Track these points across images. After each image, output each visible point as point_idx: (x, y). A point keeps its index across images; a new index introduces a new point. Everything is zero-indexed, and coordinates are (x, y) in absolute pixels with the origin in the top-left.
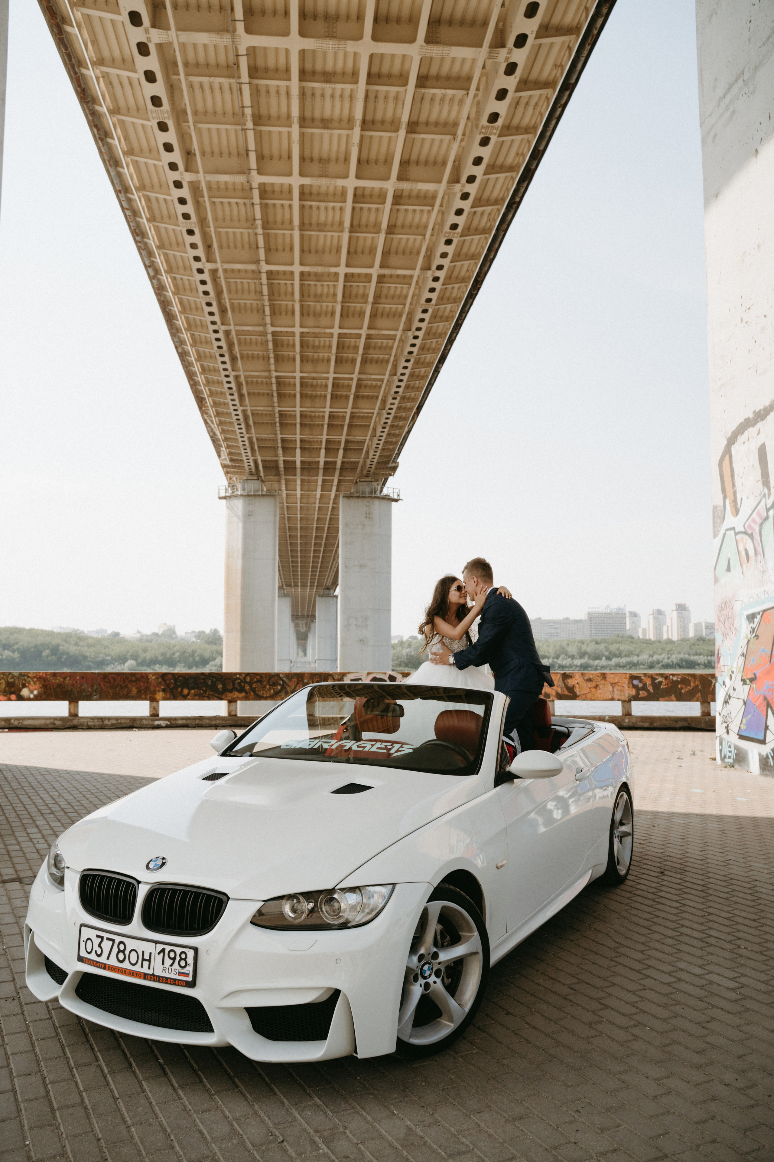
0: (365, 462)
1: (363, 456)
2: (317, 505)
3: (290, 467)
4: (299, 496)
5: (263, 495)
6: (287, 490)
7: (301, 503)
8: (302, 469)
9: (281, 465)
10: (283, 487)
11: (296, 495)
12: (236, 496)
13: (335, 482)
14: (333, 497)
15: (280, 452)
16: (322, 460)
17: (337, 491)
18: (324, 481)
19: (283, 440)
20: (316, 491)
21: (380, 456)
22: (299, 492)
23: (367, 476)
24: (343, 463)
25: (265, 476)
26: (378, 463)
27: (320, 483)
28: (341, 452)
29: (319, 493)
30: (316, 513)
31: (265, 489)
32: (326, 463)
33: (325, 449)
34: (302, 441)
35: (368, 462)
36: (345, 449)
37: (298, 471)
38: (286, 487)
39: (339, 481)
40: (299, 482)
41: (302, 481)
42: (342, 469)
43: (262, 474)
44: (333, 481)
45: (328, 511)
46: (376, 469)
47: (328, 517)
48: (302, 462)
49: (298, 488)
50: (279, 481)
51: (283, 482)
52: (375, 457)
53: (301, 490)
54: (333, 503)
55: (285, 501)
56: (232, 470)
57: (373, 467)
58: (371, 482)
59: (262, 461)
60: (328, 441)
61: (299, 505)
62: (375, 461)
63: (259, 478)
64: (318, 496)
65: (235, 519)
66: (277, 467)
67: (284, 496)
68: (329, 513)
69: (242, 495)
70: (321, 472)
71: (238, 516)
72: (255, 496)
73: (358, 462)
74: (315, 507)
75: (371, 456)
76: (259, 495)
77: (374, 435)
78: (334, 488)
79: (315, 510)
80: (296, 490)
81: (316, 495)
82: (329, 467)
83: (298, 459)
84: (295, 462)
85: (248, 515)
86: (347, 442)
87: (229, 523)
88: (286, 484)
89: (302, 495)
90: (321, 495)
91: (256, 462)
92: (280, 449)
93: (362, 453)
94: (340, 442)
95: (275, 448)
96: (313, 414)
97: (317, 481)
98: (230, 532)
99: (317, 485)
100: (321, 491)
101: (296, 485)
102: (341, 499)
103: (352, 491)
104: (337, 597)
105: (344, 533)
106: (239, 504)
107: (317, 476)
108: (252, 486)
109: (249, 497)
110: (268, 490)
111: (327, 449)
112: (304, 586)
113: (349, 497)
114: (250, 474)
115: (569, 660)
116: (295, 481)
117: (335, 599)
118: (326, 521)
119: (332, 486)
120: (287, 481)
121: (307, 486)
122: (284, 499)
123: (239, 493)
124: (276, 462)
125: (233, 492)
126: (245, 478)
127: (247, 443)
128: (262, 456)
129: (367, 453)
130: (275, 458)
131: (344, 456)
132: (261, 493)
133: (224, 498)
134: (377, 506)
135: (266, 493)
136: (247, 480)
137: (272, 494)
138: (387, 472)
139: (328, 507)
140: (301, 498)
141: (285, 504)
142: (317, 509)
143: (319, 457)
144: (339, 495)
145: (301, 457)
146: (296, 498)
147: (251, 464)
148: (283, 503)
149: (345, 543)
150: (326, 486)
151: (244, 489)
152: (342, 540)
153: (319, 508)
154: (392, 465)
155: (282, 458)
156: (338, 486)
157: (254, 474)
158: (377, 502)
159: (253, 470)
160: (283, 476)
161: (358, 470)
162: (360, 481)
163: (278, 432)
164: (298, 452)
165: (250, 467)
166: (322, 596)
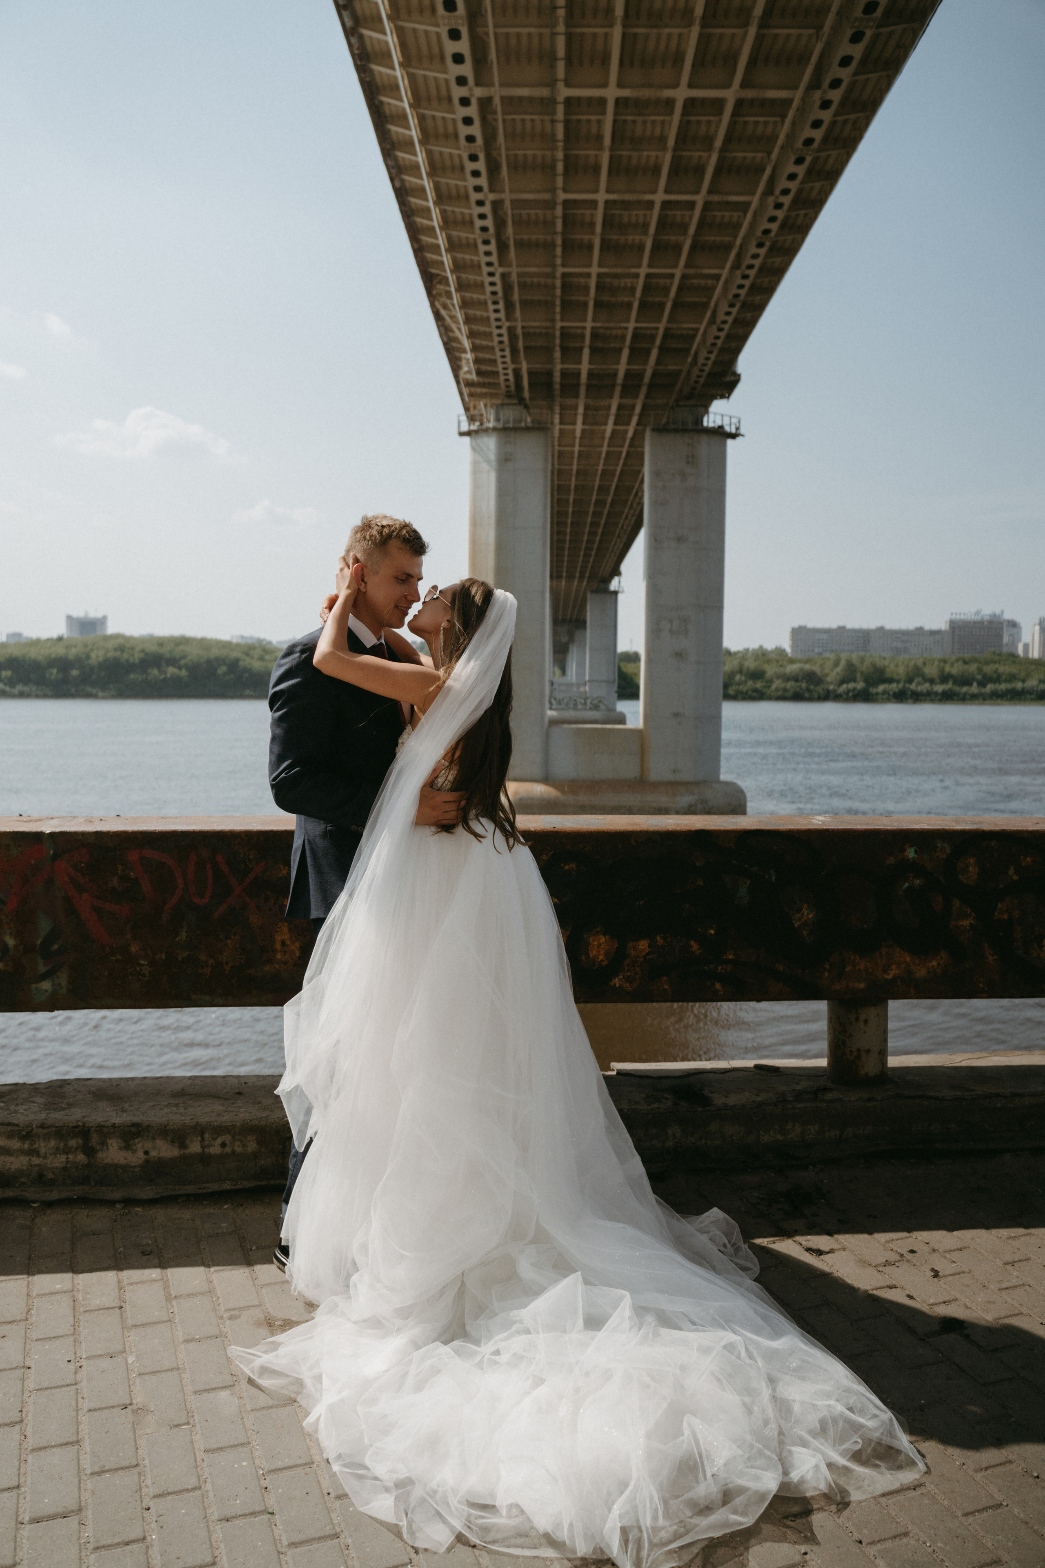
0: (689, 373)
1: (690, 359)
2: (605, 449)
3: (571, 382)
4: (578, 433)
5: (527, 429)
6: (561, 423)
7: (580, 446)
8: (589, 387)
9: (557, 379)
10: (557, 419)
11: (574, 431)
12: (486, 430)
13: (638, 409)
14: (630, 434)
15: (558, 354)
16: (622, 368)
17: (638, 424)
18: (620, 407)
19: (564, 333)
20: (606, 424)
21: (715, 361)
22: (579, 427)
23: (690, 396)
24: (654, 374)
25: (531, 399)
26: (709, 374)
27: (614, 410)
28: (654, 353)
29: (609, 428)
30: (602, 462)
31: (529, 420)
32: (628, 374)
33: (630, 348)
34: (595, 336)
35: (695, 372)
36: (661, 349)
37: (583, 391)
38: (561, 419)
39: (644, 408)
40: (581, 410)
41: (587, 407)
42: (651, 386)
43: (526, 394)
44: (633, 407)
45: (619, 459)
46: (704, 384)
47: (619, 469)
48: (591, 374)
49: (580, 420)
50: (552, 410)
51: (557, 409)
52: (708, 361)
53: (584, 423)
54: (630, 446)
55: (556, 443)
56: (478, 390)
57: (702, 380)
58: (698, 405)
59: (530, 373)
60: (636, 336)
61: (577, 449)
62: (707, 369)
63: (521, 401)
64: (608, 434)
65: (485, 466)
66: (550, 385)
67: (556, 433)
68: (621, 462)
69: (495, 429)
70: (618, 390)
71: (488, 462)
72: (516, 429)
73: (677, 373)
74: (600, 453)
75: (701, 361)
76: (522, 429)
77: (714, 319)
78: (635, 419)
79: (599, 458)
80: (575, 424)
81: (604, 431)
82: (632, 382)
83: (585, 367)
84: (578, 374)
85: (504, 461)
86: (666, 333)
87: (476, 472)
88: (561, 414)
89: (583, 431)
90: (614, 432)
91: (517, 374)
92: (558, 349)
93: (688, 355)
94: (654, 334)
95: (549, 350)
96: (618, 281)
97: (609, 408)
98: (476, 486)
99: (607, 416)
100: (615, 423)
101: (576, 414)
102: (648, 434)
103: (664, 420)
104: (616, 593)
105: (653, 487)
106: (490, 443)
107: (611, 397)
108: (510, 414)
109: (505, 431)
110: (533, 421)
111: (632, 350)
112: (570, 577)
113: (660, 430)
114: (509, 395)
115: (927, 685)
116: (576, 408)
117: (613, 596)
118: (614, 475)
119: (630, 416)
120: (563, 408)
121: (593, 417)
122: (556, 440)
123: (491, 425)
124: (550, 374)
125: (482, 424)
126: (499, 402)
127: (505, 339)
128: (527, 363)
129: (696, 354)
130: (549, 366)
131: (658, 362)
132: (523, 425)
133: (468, 433)
134: (704, 445)
135: (530, 425)
136: (502, 405)
137: (540, 427)
138: (719, 392)
139: (621, 453)
140: (581, 438)
141: (557, 448)
142: (603, 455)
143: (618, 363)
144: (643, 432)
145: (590, 363)
146: (574, 437)
147: (511, 377)
148: (553, 446)
149: (654, 504)
150: (622, 418)
151: (497, 419)
152: (650, 498)
153: (608, 453)
154: (729, 378)
155: (559, 367)
156: (641, 415)
157: (515, 396)
158: (704, 438)
159: (513, 388)
160: (558, 399)
161: (677, 388)
162: (677, 405)
163: (558, 317)
164: (586, 352)
165: (508, 383)
166: (596, 591)
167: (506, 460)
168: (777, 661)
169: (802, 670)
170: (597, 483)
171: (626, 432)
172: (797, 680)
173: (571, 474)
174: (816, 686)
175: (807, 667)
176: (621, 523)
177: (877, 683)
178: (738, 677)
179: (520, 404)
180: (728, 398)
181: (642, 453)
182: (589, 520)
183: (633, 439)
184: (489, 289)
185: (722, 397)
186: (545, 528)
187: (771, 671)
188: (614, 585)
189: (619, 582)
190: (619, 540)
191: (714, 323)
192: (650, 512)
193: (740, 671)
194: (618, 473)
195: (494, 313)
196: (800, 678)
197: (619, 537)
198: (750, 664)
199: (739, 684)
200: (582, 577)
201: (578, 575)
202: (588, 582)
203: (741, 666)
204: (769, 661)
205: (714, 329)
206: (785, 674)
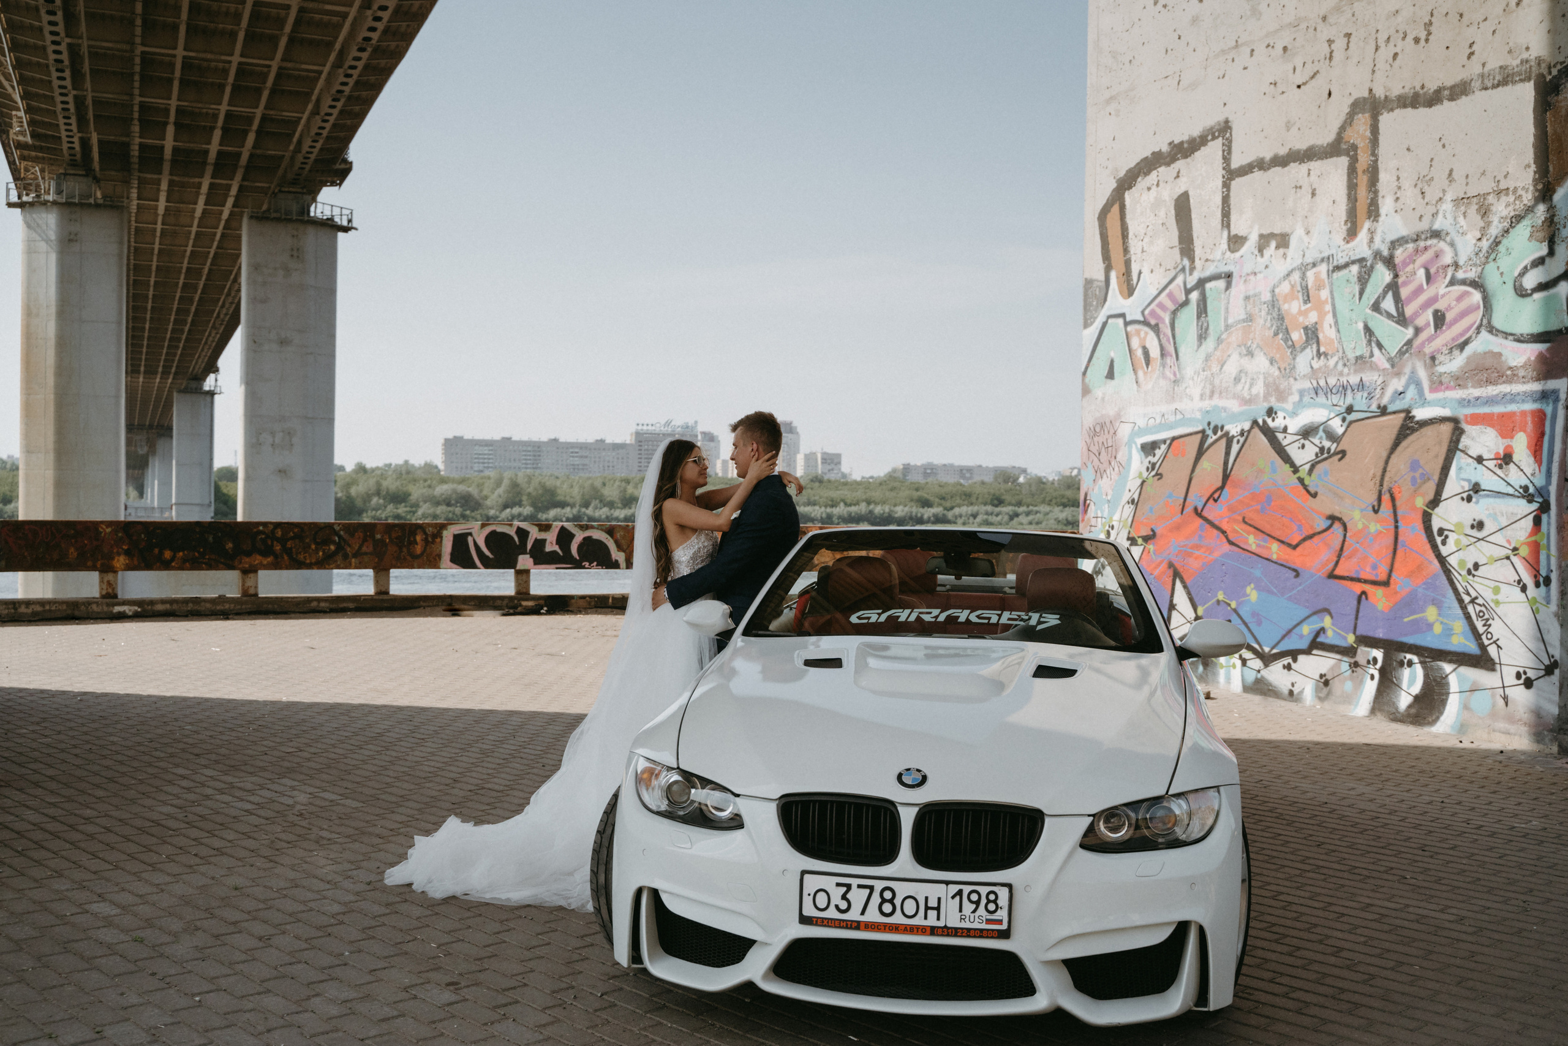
0: (292, 158)
1: (292, 148)
2: (194, 229)
3: (151, 158)
4: (161, 211)
5: (97, 206)
6: (139, 198)
7: (163, 224)
8: (174, 161)
9: (135, 151)
10: (134, 194)
11: (156, 208)
12: (45, 203)
13: (234, 191)
14: (226, 215)
15: (136, 128)
16: (214, 147)
17: (234, 207)
18: (212, 186)
19: (143, 107)
20: (196, 204)
21: (321, 149)
22: (162, 204)
23: (294, 182)
24: (252, 156)
25: (101, 169)
26: (316, 161)
27: (205, 189)
28: (251, 138)
29: (199, 207)
30: (191, 242)
31: (99, 195)
32: (220, 154)
33: (223, 128)
34: (180, 111)
35: (300, 158)
36: (259, 132)
37: (166, 167)
38: (139, 194)
39: (241, 189)
40: (164, 186)
41: (171, 183)
42: (248, 168)
43: (96, 165)
44: (228, 188)
45: (213, 240)
46: (310, 171)
47: (212, 251)
48: (175, 150)
49: (163, 197)
50: (127, 182)
51: (135, 183)
52: (312, 149)
53: (168, 201)
54: (224, 228)
55: (133, 219)
56: (33, 154)
57: (308, 167)
58: (303, 193)
59: (102, 142)
60: (229, 115)
61: (159, 227)
62: (313, 157)
63: (89, 172)
64: (198, 213)
65: (43, 246)
66: (127, 156)
67: (134, 208)
68: (215, 244)
69: (54, 203)
70: (209, 170)
71: (47, 241)
72: (81, 205)
73: (279, 158)
74: (190, 233)
75: (305, 148)
76: (90, 205)
77: (316, 112)
78: (230, 201)
79: (188, 238)
80: (157, 201)
81: (194, 210)
82: (225, 164)
83: (169, 143)
84: (161, 150)
85: (67, 242)
86: (264, 119)
87: (30, 251)
88: (139, 188)
89: (167, 209)
90: (204, 212)
91: (85, 143)
92: (136, 122)
93: (290, 142)
94: (250, 120)
95: (127, 121)
96: (205, 64)
97: (199, 186)
98: (31, 270)
99: (198, 194)
100: (205, 204)
101: (158, 190)
102: (245, 221)
103: (265, 207)
104: (211, 394)
105: (252, 282)
106: (50, 220)
107: (202, 177)
108: (76, 187)
109: (68, 206)
110: (104, 197)
111: (225, 130)
112: (150, 372)
113: (260, 218)
114: (73, 164)
115: (605, 510)
116: (158, 182)
117: (208, 398)
118: (207, 258)
119: (226, 196)
120: (142, 182)
121: (180, 195)
122: (133, 215)
123: (50, 198)
124: (126, 146)
125: (38, 196)
126: (62, 171)
127: (71, 106)
128: (98, 134)
129: (299, 142)
130: (124, 139)
131: (255, 146)
132: (92, 201)
133: (21, 205)
134: (311, 238)
135: (101, 202)
136: (65, 174)
137: (113, 205)
138: (330, 179)
139: (215, 234)
140: (164, 215)
141: (133, 223)
142: (193, 236)
143: (209, 143)
144: (241, 214)
145: (175, 140)
146: (157, 215)
147: (77, 146)
148: (130, 221)
149: (253, 300)
150: (216, 196)
151: (59, 192)
152: (248, 295)
153: (198, 234)
154: (341, 166)
155: (137, 140)
156: (237, 197)
157: (81, 165)
158: (311, 231)
159: (78, 157)
160: (137, 174)
161: (280, 172)
162: (280, 191)
163: (137, 92)
164: (170, 130)
165: (73, 152)
166: (185, 391)
167: (70, 240)
168: (425, 481)
169: (454, 491)
170: (185, 265)
171: (221, 213)
172: (448, 504)
173: (152, 254)
174: (473, 511)
175: (461, 488)
176: (217, 311)
177: (547, 508)
178: (375, 500)
179: (86, 175)
180: (340, 185)
181: (239, 237)
182: (175, 306)
183: (227, 221)
184: (52, 57)
185: (333, 184)
186: (119, 323)
187: (416, 492)
188: (209, 383)
189: (216, 380)
190: (214, 332)
191: (318, 114)
192: (248, 310)
193: (378, 493)
194: (211, 255)
195: (59, 82)
196: (453, 502)
197: (214, 327)
198: (390, 484)
199: (376, 510)
200: (166, 373)
201: (160, 369)
202: (173, 379)
203: (379, 484)
204: (415, 481)
205: (317, 121)
206: (434, 497)
